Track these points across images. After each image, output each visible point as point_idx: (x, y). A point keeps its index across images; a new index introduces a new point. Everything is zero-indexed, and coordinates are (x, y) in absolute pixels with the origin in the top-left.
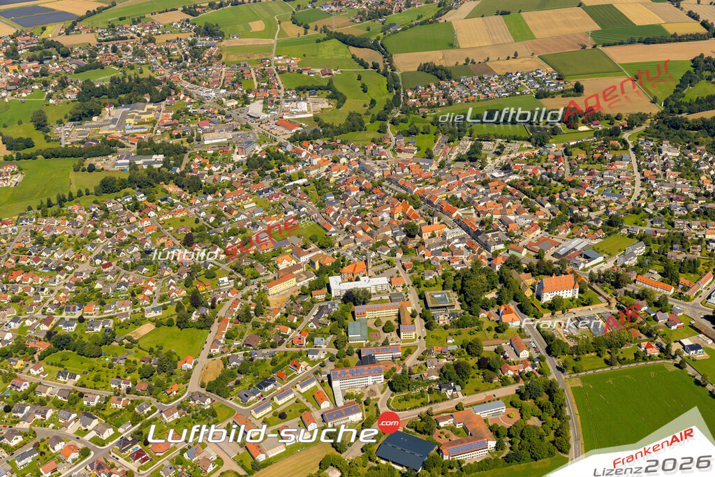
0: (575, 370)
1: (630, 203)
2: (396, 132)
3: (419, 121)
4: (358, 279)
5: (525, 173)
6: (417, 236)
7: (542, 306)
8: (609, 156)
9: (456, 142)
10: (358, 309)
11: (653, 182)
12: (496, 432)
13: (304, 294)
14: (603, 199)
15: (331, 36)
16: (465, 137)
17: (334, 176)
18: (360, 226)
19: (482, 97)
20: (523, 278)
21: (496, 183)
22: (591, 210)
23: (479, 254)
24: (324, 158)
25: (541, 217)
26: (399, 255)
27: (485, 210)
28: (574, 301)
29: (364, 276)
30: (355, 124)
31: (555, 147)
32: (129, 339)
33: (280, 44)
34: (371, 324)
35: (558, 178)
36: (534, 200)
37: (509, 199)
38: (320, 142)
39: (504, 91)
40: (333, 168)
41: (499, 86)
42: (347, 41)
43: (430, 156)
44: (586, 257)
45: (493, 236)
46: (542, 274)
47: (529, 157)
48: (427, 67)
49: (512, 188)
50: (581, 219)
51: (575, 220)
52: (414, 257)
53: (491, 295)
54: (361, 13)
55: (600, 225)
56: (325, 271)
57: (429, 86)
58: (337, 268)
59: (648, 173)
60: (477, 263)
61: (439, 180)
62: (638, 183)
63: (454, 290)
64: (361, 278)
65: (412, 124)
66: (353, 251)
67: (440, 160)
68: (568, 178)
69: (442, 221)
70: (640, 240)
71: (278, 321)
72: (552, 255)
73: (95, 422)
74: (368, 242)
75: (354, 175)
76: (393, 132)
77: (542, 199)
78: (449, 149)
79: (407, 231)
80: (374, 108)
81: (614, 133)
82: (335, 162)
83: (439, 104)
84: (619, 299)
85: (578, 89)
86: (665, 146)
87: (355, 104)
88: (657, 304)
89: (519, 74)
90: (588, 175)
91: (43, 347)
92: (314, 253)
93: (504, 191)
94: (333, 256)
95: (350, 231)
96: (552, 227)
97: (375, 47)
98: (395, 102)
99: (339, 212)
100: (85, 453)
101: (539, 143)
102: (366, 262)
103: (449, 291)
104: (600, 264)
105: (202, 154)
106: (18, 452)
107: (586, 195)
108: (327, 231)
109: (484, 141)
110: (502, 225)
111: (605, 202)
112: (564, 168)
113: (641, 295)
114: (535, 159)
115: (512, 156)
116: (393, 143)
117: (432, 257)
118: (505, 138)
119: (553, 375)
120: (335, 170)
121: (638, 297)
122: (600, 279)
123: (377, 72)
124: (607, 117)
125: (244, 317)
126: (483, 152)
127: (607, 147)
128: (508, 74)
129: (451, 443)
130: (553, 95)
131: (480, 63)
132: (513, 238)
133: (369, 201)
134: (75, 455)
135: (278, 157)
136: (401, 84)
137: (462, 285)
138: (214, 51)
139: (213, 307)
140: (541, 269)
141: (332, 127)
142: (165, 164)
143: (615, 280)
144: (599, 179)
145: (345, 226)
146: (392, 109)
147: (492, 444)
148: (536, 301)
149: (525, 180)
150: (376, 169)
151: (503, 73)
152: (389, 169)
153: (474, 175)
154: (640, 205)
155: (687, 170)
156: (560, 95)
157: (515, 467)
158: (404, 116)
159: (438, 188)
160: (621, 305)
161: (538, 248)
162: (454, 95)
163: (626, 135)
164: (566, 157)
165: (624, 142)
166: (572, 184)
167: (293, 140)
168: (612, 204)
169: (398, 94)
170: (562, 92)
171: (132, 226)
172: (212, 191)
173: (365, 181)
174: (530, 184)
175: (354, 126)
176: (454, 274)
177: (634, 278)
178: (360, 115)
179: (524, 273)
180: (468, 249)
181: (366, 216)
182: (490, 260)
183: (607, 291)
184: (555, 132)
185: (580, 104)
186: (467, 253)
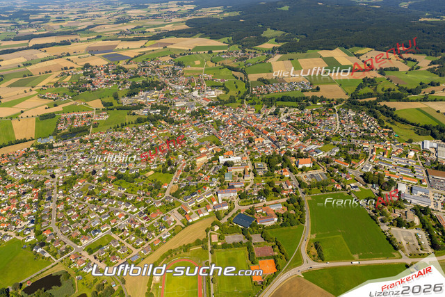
0: (309, 194)
1: (335, 132)
2: (248, 103)
3: (256, 100)
4: (230, 157)
5: (295, 120)
6: (253, 142)
7: (298, 169)
8: (328, 114)
9: (270, 108)
10: (229, 168)
11: (344, 125)
12: (278, 215)
13: (210, 162)
15: (225, 67)
16: (273, 106)
17: (223, 119)
18: (232, 138)
19: (281, 91)
20: (291, 159)
21: (284, 124)
22: (319, 134)
23: (276, 149)
24: (220, 112)
25: (300, 137)
26: (246, 149)
27: (279, 133)
28: (311, 168)
29: (232, 156)
30: (232, 100)
31: (307, 110)
32: (145, 176)
33: (205, 69)
34: (233, 174)
35: (308, 122)
36: (298, 130)
37: (288, 129)
38: (219, 106)
39: (289, 89)
41: (287, 87)
42: (231, 69)
43: (260, 113)
44: (317, 152)
45: (281, 143)
46: (298, 158)
47: (297, 114)
48: (260, 79)
49: (290, 126)
50: (316, 138)
51: (313, 138)
52: (251, 150)
53: (280, 165)
54: (237, 58)
55: (322, 140)
56: (218, 154)
57: (261, 87)
58: (222, 153)
59: (342, 121)
60: (275, 153)
61: (262, 122)
62: (338, 125)
63: (265, 163)
66: (228, 147)
67: (263, 114)
68: (311, 122)
69: (262, 137)
70: (337, 146)
71: (199, 172)
72: (303, 151)
73: (131, 206)
74: (234, 144)
75: (231, 119)
76: (246, 103)
77: (301, 130)
78: (267, 110)
79: (249, 140)
80: (240, 94)
81: (331, 106)
82: (224, 114)
83: (264, 93)
84: (327, 168)
85: (318, 89)
86: (350, 111)
87: (233, 93)
88: (342, 170)
89: (295, 83)
90: (319, 121)
91: (113, 178)
92: (214, 147)
93: (287, 126)
94: (221, 148)
95: (228, 139)
96: (304, 140)
97: (241, 71)
98: (248, 92)
99: (224, 133)
100: (127, 217)
101: (301, 109)
102: (233, 151)
103: (263, 163)
104: (321, 155)
105: (175, 110)
106: (103, 215)
107: (318, 129)
108: (219, 139)
109: (280, 107)
110: (285, 139)
111: (325, 132)
112: (310, 118)
114: (298, 115)
115: (291, 113)
116: (246, 108)
117: (258, 150)
118: (288, 107)
119: (301, 195)
120: (224, 117)
121: (335, 167)
122: (321, 160)
123: (242, 81)
124: (328, 100)
125: (187, 170)
126: (280, 112)
127: (327, 111)
129: (261, 218)
130: (308, 91)
131: (281, 78)
132: (289, 144)
133: (236, 129)
134: (123, 217)
135: (203, 112)
136: (250, 85)
137: (268, 161)
138: (181, 71)
139: (176, 166)
140: (299, 156)
141: (223, 101)
142: (161, 113)
143: (327, 161)
144: (323, 123)
145: (226, 138)
146: (247, 94)
147: (276, 219)
148: (296, 168)
149: (295, 123)
150: (239, 117)
151: (290, 82)
152: (244, 117)
153: (276, 120)
154: (338, 133)
155: (358, 120)
156: (311, 91)
157: (284, 228)
158: (251, 98)
159: (262, 124)
160: (328, 170)
161: (298, 148)
162: (270, 90)
163: (335, 107)
164: (311, 114)
165: (334, 109)
166: (313, 125)
167: (209, 105)
168: (328, 133)
169: (249, 89)
171: (148, 135)
172: (178, 124)
173: (235, 121)
174: (297, 124)
176: (266, 157)
177: (334, 160)
178: (234, 97)
179: (292, 157)
180: (272, 147)
181: (234, 134)
182: (280, 152)
183: (323, 165)
184: (308, 105)
185: (318, 94)
186: (271, 149)
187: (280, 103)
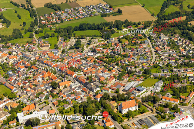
1: (152, 63)
2: (38, 37)
3: (49, 31)
4: (31, 113)
5: (103, 52)
6: (57, 88)
7: (123, 116)
8: (139, 42)
9: (68, 40)
11: (160, 52)
13: (5, 124)
14: (140, 62)
16: (72, 38)
17: (11, 61)
18: (28, 86)
19: (77, 18)
20: (112, 104)
21: (90, 59)
22: (136, 67)
23: (89, 94)
24: (4, 53)
25: (114, 73)
26: (50, 98)
27: (88, 72)
28: (137, 112)
29: (34, 111)
31: (114, 39)
35: (118, 54)
36: (109, 65)
37: (98, 66)
39: (86, 14)
40: (9, 58)
41: (83, 12)
43: (57, 48)
44: (138, 90)
45: (94, 84)
46: (120, 100)
47: (103, 45)
48: (48, 5)
49: (98, 60)
50: (132, 72)
51: (130, 73)
52: (58, 99)
55: (141, 74)
57: (51, 14)
58: (21, 108)
59: (157, 48)
60: (89, 98)
61: (63, 59)
62: (154, 53)
63: (80, 113)
64: (33, 112)
65: (45, 33)
66: (26, 99)
67: (62, 49)
68: (122, 53)
69: (68, 79)
70: (160, 80)
72: (123, 91)
74: (34, 93)
75: (21, 60)
76: (37, 38)
77: (113, 64)
78: (65, 44)
79: (52, 86)
80: (25, 26)
82: (10, 54)
83: (57, 22)
84: (156, 108)
85: (120, 12)
86: (162, 35)
87: (16, 25)
88: (173, 109)
89: (92, 6)
90: (131, 51)
92: (7, 102)
93: (95, 62)
94: (17, 102)
95: (24, 89)
96: (120, 77)
98: (36, 22)
99: (16, 80)
101: (107, 38)
102: (35, 104)
103: (78, 114)
104: (145, 93)
107: (132, 60)
108: (12, 90)
109: (81, 38)
110: (97, 78)
111: (141, 63)
112: (120, 48)
113: (166, 106)
114: (105, 46)
115: (95, 45)
116: (38, 43)
117: (67, 97)
118: (91, 36)
120: (11, 59)
121: (164, 106)
122: (146, 100)
123: (24, 8)
124: (134, 24)
126: (82, 44)
127: (137, 37)
128: (86, 6)
130: (109, 15)
131: (73, 2)
132: (103, 84)
133: (30, 73)
136: (37, 14)
137: (84, 110)
140: (119, 98)
141: (6, 37)
143: (153, 100)
144: (136, 52)
145: (20, 86)
146: (35, 26)
148: (119, 114)
149: (103, 56)
150: (32, 56)
151: (84, 6)
152: (38, 55)
153: (80, 55)
154: (156, 63)
155: (174, 45)
156: (112, 15)
158: (41, 29)
159: (63, 63)
160: (158, 111)
161: (116, 88)
162: (63, 17)
164: (120, 43)
165: (144, 35)
166: (125, 56)
168: (144, 64)
169: (36, 19)
170: (113, 13)
173: (27, 62)
174: (106, 58)
175: (17, 36)
176: (79, 105)
177: (161, 98)
178: (19, 30)
179: (111, 101)
180: (83, 92)
181: (30, 80)
182: (94, 96)
183: (150, 106)
184: (113, 32)
185: (121, 18)
186: (83, 94)
187: (79, 33)
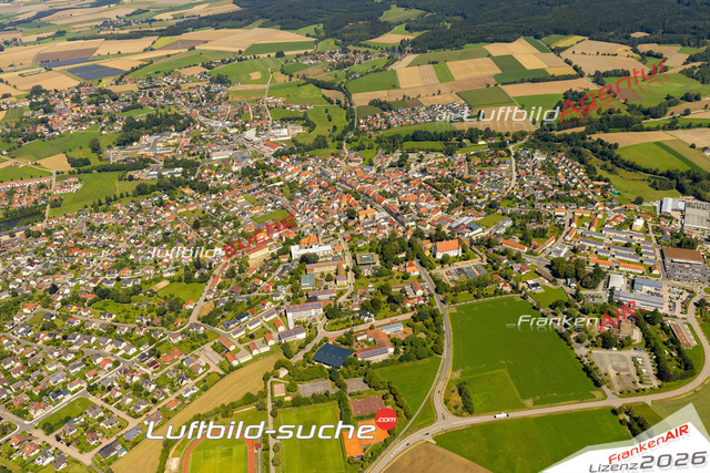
0: (453, 302)
1: (506, 192)
2: (349, 148)
3: (366, 140)
4: (311, 247)
5: (436, 174)
6: (356, 218)
7: (435, 261)
8: (496, 161)
9: (390, 154)
10: (308, 266)
11: (524, 178)
13: (273, 258)
14: (488, 190)
16: (397, 151)
17: (302, 179)
18: (316, 212)
20: (424, 243)
21: (415, 181)
23: (397, 228)
24: (296, 167)
25: (443, 203)
26: (342, 231)
27: (405, 199)
28: (458, 258)
29: (316, 244)
30: (321, 143)
31: (460, 156)
34: (317, 276)
35: (459, 177)
36: (440, 192)
37: (423, 192)
38: (294, 156)
39: (428, 118)
41: (425, 115)
42: (320, 85)
43: (371, 164)
44: (471, 229)
45: (408, 216)
46: (437, 240)
47: (440, 163)
48: (375, 102)
49: (426, 184)
50: (471, 204)
51: (467, 204)
52: (352, 232)
53: (402, 255)
54: (332, 65)
55: (483, 207)
56: (289, 242)
57: (376, 116)
58: (297, 241)
59: (522, 172)
60: (393, 234)
61: (375, 180)
62: (514, 179)
63: (376, 253)
64: (313, 246)
65: (361, 142)
66: (310, 229)
67: (378, 166)
68: (466, 176)
69: (373, 207)
70: (509, 217)
71: (254, 276)
72: (447, 228)
74: (321, 223)
75: (316, 178)
76: (347, 149)
77: (446, 191)
78: (385, 159)
79: (349, 215)
80: (335, 132)
81: (503, 145)
82: (304, 169)
83: (381, 128)
84: (489, 256)
86: (537, 153)
87: (322, 129)
88: (514, 259)
89: (440, 106)
90: (480, 174)
92: (283, 231)
93: (420, 186)
94: (296, 232)
95: (310, 216)
96: (450, 209)
97: (339, 89)
98: (351, 127)
99: (303, 204)
101: (449, 153)
102: (317, 235)
103: (373, 253)
104: (479, 233)
105: (210, 167)
107: (477, 187)
108: (294, 216)
109: (410, 153)
110: (415, 209)
111: (489, 192)
112: (464, 170)
113: (504, 253)
114: (442, 165)
115: (429, 163)
116: (346, 156)
117: (364, 231)
118: (425, 150)
119: (438, 306)
120: (303, 175)
121: (502, 254)
122: (479, 243)
123: (340, 106)
124: (500, 135)
125: (231, 274)
126: (409, 160)
127: (496, 155)
128: (432, 106)
129: (364, 350)
131: (413, 98)
132: (422, 217)
133: (325, 195)
135: (264, 167)
136: (356, 114)
137: (383, 249)
139: (210, 268)
140: (438, 237)
141: (304, 145)
142: (183, 173)
143: (488, 243)
144: (487, 176)
145: (306, 212)
146: (348, 132)
148: (431, 258)
149: (436, 179)
150: (333, 174)
151: (429, 105)
152: (341, 173)
153: (401, 176)
154: (513, 194)
155: (549, 169)
158: (356, 137)
159: (374, 185)
160: (490, 259)
161: (438, 224)
162: (393, 121)
163: (510, 147)
164: (466, 162)
165: (509, 151)
166: (468, 181)
167: (275, 155)
168: (494, 193)
169: (353, 122)
172: (216, 192)
173: (324, 182)
174: (439, 181)
175: (320, 145)
176: (378, 242)
177: (501, 242)
178: (325, 137)
179: (425, 240)
180: (390, 225)
181: (321, 206)
182: (404, 232)
185: (481, 125)
186: (389, 228)
187: (409, 145)
